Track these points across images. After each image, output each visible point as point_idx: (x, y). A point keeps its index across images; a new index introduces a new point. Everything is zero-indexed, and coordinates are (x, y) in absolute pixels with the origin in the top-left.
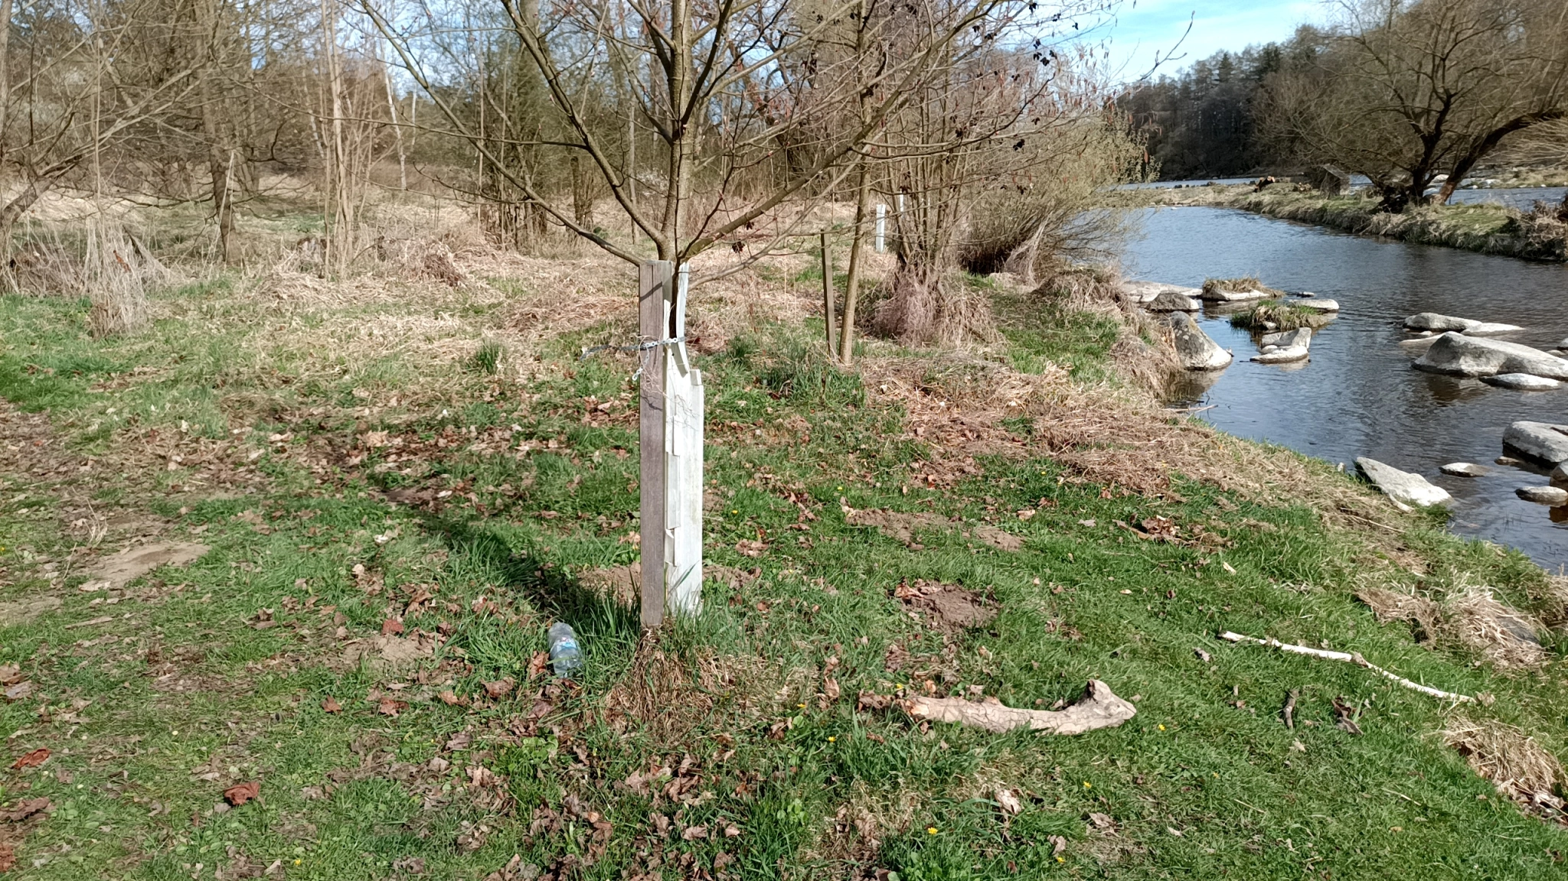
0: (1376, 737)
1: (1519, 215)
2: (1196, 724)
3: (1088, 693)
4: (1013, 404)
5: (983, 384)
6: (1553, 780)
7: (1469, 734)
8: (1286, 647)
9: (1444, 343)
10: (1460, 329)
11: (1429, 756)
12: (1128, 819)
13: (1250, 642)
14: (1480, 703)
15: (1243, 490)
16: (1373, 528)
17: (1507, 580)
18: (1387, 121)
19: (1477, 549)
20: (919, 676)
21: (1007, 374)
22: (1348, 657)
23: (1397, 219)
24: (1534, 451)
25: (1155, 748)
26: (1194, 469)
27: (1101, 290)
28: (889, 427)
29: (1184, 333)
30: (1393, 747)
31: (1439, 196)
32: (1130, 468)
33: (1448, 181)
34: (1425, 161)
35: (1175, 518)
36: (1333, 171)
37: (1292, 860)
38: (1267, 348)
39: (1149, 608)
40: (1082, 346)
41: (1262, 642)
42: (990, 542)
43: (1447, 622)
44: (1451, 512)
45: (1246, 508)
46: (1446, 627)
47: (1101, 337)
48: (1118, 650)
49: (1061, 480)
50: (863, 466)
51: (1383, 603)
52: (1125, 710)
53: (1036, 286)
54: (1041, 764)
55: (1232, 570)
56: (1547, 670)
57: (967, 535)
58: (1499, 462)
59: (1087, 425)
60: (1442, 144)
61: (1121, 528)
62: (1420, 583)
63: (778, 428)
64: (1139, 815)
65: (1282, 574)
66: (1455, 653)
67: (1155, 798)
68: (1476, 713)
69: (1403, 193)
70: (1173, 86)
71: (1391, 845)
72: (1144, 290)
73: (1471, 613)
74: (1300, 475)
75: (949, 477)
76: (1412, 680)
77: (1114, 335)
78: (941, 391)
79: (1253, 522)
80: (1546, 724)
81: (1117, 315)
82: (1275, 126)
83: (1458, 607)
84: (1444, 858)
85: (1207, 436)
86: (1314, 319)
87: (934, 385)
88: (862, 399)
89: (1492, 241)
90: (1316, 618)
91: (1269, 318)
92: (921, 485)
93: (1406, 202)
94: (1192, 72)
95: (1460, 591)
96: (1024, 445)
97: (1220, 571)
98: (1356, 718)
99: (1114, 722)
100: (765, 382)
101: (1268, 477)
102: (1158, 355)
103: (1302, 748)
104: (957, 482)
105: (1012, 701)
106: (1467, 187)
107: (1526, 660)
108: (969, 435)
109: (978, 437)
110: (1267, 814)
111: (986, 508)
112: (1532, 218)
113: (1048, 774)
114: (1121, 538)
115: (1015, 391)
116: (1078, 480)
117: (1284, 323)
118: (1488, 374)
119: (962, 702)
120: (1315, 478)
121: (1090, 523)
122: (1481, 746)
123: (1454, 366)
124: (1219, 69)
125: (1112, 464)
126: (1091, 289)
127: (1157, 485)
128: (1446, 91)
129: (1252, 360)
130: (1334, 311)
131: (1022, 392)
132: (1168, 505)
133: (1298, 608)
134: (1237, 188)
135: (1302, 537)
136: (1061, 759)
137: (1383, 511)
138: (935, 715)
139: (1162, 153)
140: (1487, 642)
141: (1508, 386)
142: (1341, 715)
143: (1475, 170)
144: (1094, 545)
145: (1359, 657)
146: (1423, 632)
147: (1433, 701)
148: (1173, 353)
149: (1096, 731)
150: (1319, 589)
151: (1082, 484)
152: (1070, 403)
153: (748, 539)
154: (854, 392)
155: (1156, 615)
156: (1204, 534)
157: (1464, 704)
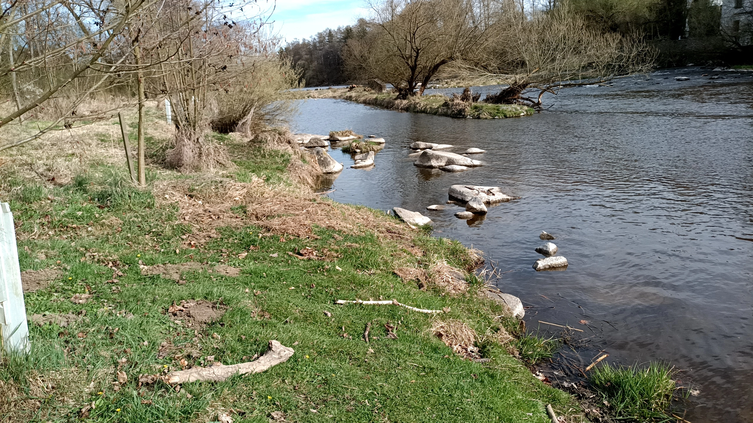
0: (403, 338)
1: (448, 99)
2: (325, 351)
3: (269, 348)
4: (237, 199)
5: (221, 190)
6: (474, 340)
7: (442, 327)
8: (365, 302)
9: (425, 154)
10: (431, 148)
11: (425, 342)
12: (291, 410)
13: (349, 303)
14: (445, 313)
15: (345, 229)
16: (402, 238)
17: (453, 254)
18: (397, 61)
19: (441, 242)
20: (178, 357)
21: (234, 183)
22: (391, 302)
23: (405, 102)
24: (460, 197)
25: (305, 368)
26: (323, 222)
27: (282, 139)
28: (169, 218)
29: (321, 157)
30: (410, 341)
31: (419, 92)
32: (293, 226)
33: (422, 85)
34: (412, 77)
35: (315, 247)
36: (379, 82)
37: (368, 410)
38: (357, 161)
39: (303, 294)
40: (275, 166)
41: (354, 302)
42: (223, 273)
43: (430, 278)
44: (431, 227)
45: (346, 238)
46: (430, 280)
47: (283, 162)
48: (288, 319)
49: (261, 235)
50: (154, 241)
51: (405, 273)
52: (289, 352)
53: (252, 138)
54: (245, 392)
55: (340, 269)
56: (469, 292)
57: (211, 271)
58: (448, 203)
59: (274, 206)
60: (418, 70)
61: (290, 256)
62: (419, 261)
63: (102, 225)
64: (297, 407)
65: (362, 266)
66: (434, 291)
67: (304, 394)
68: (443, 317)
69: (405, 91)
70: (309, 44)
71: (410, 390)
72: (304, 138)
73: (439, 272)
74: (371, 218)
75: (203, 241)
76: (417, 308)
77: (289, 160)
78: (199, 196)
79: (349, 244)
80: (470, 315)
81: (290, 150)
82: (351, 64)
83: (434, 270)
84: (432, 390)
85: (329, 206)
86: (376, 147)
87: (195, 193)
88: (153, 205)
89: (440, 110)
90: (377, 286)
91: (357, 148)
92: (187, 247)
93: (407, 95)
94: (316, 38)
95: (434, 263)
96: (242, 219)
97: (335, 270)
98: (395, 331)
99: (284, 359)
100: (96, 199)
101: (357, 221)
102: (310, 168)
103: (373, 351)
104: (207, 243)
105: (230, 361)
106: (430, 88)
107: (461, 289)
108: (214, 217)
109: (218, 218)
110: (357, 389)
111: (221, 255)
112: (453, 100)
113: (250, 397)
114: (290, 261)
115: (238, 192)
116: (268, 234)
117: (364, 150)
118: (442, 166)
119: (199, 368)
120: (377, 218)
121: (275, 255)
122: (447, 331)
123: (429, 164)
124: (328, 37)
125: (284, 224)
126: (277, 139)
127: (306, 232)
128: (417, 48)
129: (351, 167)
130: (383, 143)
131: (241, 192)
132: (312, 241)
133: (369, 283)
134: (341, 90)
135: (370, 248)
136: (257, 386)
137: (405, 230)
138: (184, 380)
139: (308, 74)
140: (446, 284)
141: (449, 171)
142: (389, 331)
143: (432, 81)
144: (277, 266)
145: (395, 301)
146: (422, 284)
147: (426, 314)
148: (317, 167)
149: (275, 366)
150: (379, 271)
151: (270, 236)
152: (266, 195)
153: (79, 293)
154: (149, 200)
155: (307, 297)
156: (328, 253)
157: (439, 314)
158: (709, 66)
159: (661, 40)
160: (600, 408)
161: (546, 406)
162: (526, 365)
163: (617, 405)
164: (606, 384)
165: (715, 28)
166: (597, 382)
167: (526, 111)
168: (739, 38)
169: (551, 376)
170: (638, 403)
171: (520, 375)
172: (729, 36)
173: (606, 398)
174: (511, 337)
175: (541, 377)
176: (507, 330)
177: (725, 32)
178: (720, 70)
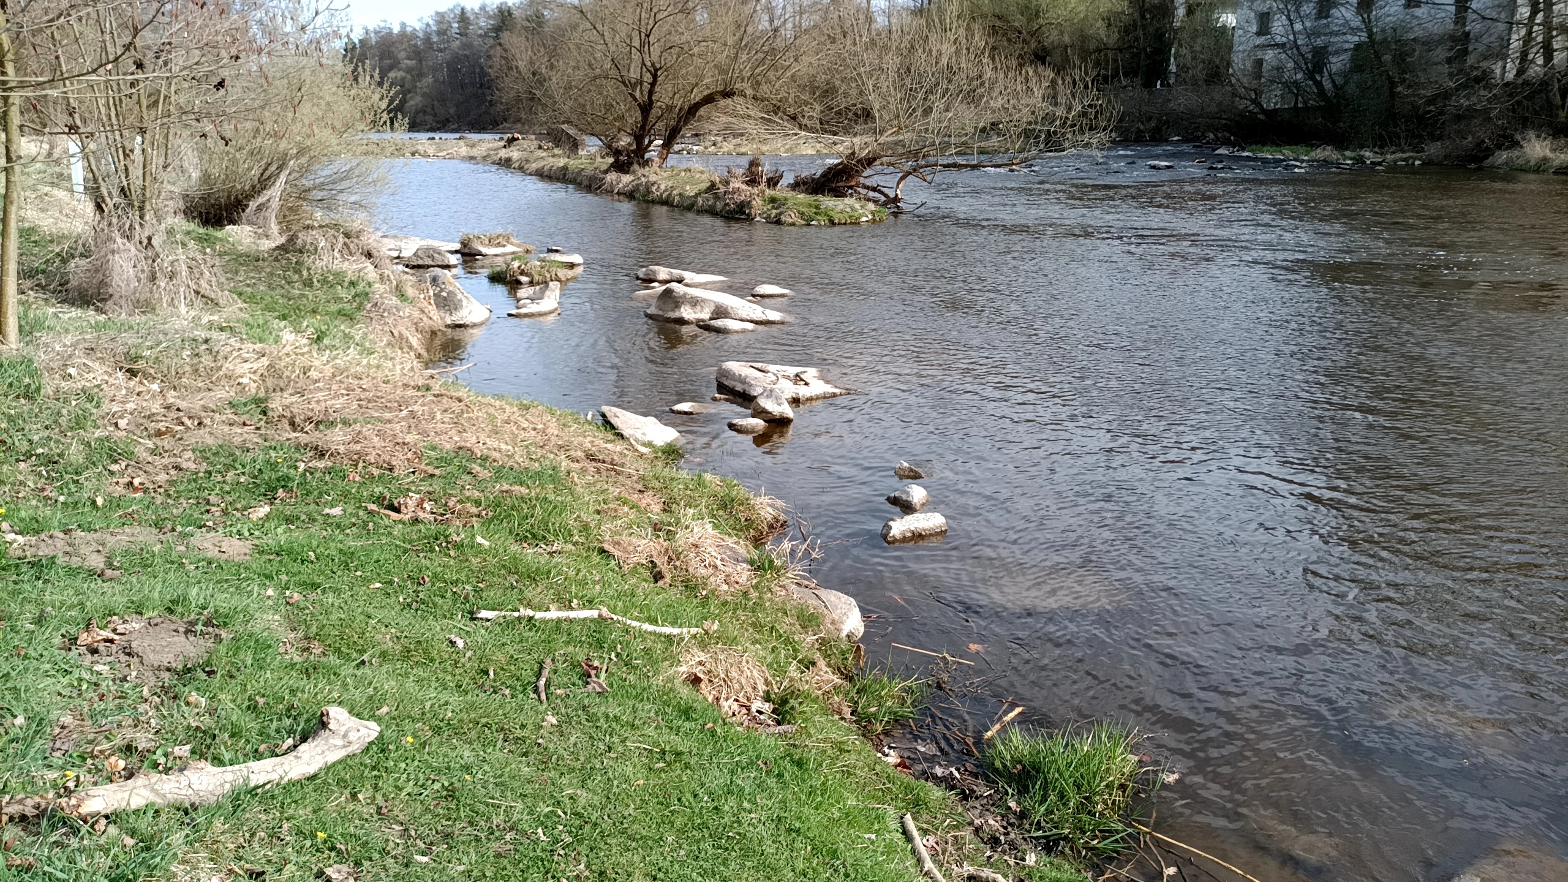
0: (618, 690)
1: (718, 179)
2: (449, 724)
3: (323, 723)
4: (245, 380)
5: (206, 360)
6: (764, 687)
7: (700, 663)
8: (539, 615)
9: (668, 293)
10: (680, 281)
11: (666, 696)
12: (371, 859)
13: (504, 617)
14: (707, 633)
15: (496, 455)
16: (618, 473)
17: (724, 507)
18: (611, 89)
19: (701, 483)
20: (102, 752)
21: (238, 345)
22: (594, 614)
23: (626, 179)
24: (739, 388)
25: (403, 765)
26: (447, 438)
27: (352, 246)
28: (78, 423)
29: (442, 290)
30: (636, 697)
31: (657, 159)
32: (378, 445)
33: (663, 146)
34: (643, 127)
35: (429, 493)
36: (572, 131)
37: (544, 850)
38: (522, 302)
39: (401, 600)
40: (334, 308)
41: (516, 614)
42: (212, 553)
43: (678, 559)
44: (681, 448)
45: (499, 474)
46: (678, 563)
47: (354, 297)
48: (365, 657)
49: (302, 466)
50: (40, 475)
51: (625, 551)
52: (370, 731)
53: (282, 240)
54: (264, 826)
55: (486, 543)
56: (756, 587)
57: (183, 548)
58: (714, 399)
59: (334, 398)
60: (655, 112)
61: (371, 513)
62: (656, 524)
64: (384, 852)
65: (534, 536)
66: (686, 587)
67: (402, 824)
68: (704, 642)
69: (628, 155)
70: (413, 35)
71: (634, 801)
72: (403, 245)
73: (697, 547)
74: (553, 430)
75: (162, 477)
76: (651, 623)
77: (367, 294)
78: (152, 371)
79: (506, 487)
80: (758, 637)
81: (371, 273)
82: (510, 89)
83: (686, 543)
84: (679, 800)
85: (460, 401)
86: (563, 273)
87: (141, 365)
88: (38, 389)
89: (700, 201)
90: (566, 579)
91: (522, 273)
92: (124, 492)
93: (632, 163)
94: (431, 22)
95: (687, 528)
96: (258, 429)
97: (474, 546)
98: (603, 675)
99: (356, 748)
101: (523, 435)
102: (416, 314)
103: (555, 722)
104: (172, 483)
105: (227, 756)
106: (679, 152)
107: (740, 581)
108: (188, 422)
109: (200, 424)
110: (520, 806)
111: (208, 511)
112: (727, 183)
113: (274, 836)
114: (371, 524)
115: (247, 366)
116: (321, 464)
117: (536, 278)
118: (703, 321)
119: (155, 777)
120: (567, 430)
121: (337, 511)
122: (710, 672)
123: (675, 315)
124: (458, 22)
125: (358, 442)
126: (340, 246)
127: (408, 460)
128: (653, 65)
129: (510, 315)
130: (579, 265)
131: (255, 366)
132: (421, 480)
133: (549, 572)
134: (488, 142)
135: (551, 497)
136: (291, 812)
137: (625, 456)
138: (116, 806)
139: (412, 103)
140: (711, 570)
141: (718, 331)
142: (589, 676)
143: (683, 137)
144: (341, 537)
145: (605, 612)
146: (660, 572)
147: (669, 638)
148: (433, 311)
149: (334, 764)
150: (570, 546)
151: (326, 468)
152: (314, 374)
154: (27, 380)
155: (409, 605)
156: (459, 507)
157: (694, 637)
158: (1208, 143)
159: (1125, 87)
160: (1003, 816)
161: (902, 818)
162: (864, 735)
163: (1034, 808)
164: (1015, 767)
165: (1222, 70)
166: (998, 764)
167: (873, 213)
168: (1262, 92)
169: (912, 756)
170: (1072, 804)
171: (854, 756)
172: (1244, 87)
173: (1013, 795)
174: (836, 679)
175: (893, 758)
176: (829, 665)
177: (1238, 80)
178: (1227, 152)
